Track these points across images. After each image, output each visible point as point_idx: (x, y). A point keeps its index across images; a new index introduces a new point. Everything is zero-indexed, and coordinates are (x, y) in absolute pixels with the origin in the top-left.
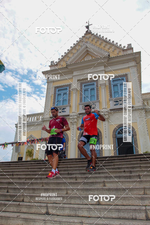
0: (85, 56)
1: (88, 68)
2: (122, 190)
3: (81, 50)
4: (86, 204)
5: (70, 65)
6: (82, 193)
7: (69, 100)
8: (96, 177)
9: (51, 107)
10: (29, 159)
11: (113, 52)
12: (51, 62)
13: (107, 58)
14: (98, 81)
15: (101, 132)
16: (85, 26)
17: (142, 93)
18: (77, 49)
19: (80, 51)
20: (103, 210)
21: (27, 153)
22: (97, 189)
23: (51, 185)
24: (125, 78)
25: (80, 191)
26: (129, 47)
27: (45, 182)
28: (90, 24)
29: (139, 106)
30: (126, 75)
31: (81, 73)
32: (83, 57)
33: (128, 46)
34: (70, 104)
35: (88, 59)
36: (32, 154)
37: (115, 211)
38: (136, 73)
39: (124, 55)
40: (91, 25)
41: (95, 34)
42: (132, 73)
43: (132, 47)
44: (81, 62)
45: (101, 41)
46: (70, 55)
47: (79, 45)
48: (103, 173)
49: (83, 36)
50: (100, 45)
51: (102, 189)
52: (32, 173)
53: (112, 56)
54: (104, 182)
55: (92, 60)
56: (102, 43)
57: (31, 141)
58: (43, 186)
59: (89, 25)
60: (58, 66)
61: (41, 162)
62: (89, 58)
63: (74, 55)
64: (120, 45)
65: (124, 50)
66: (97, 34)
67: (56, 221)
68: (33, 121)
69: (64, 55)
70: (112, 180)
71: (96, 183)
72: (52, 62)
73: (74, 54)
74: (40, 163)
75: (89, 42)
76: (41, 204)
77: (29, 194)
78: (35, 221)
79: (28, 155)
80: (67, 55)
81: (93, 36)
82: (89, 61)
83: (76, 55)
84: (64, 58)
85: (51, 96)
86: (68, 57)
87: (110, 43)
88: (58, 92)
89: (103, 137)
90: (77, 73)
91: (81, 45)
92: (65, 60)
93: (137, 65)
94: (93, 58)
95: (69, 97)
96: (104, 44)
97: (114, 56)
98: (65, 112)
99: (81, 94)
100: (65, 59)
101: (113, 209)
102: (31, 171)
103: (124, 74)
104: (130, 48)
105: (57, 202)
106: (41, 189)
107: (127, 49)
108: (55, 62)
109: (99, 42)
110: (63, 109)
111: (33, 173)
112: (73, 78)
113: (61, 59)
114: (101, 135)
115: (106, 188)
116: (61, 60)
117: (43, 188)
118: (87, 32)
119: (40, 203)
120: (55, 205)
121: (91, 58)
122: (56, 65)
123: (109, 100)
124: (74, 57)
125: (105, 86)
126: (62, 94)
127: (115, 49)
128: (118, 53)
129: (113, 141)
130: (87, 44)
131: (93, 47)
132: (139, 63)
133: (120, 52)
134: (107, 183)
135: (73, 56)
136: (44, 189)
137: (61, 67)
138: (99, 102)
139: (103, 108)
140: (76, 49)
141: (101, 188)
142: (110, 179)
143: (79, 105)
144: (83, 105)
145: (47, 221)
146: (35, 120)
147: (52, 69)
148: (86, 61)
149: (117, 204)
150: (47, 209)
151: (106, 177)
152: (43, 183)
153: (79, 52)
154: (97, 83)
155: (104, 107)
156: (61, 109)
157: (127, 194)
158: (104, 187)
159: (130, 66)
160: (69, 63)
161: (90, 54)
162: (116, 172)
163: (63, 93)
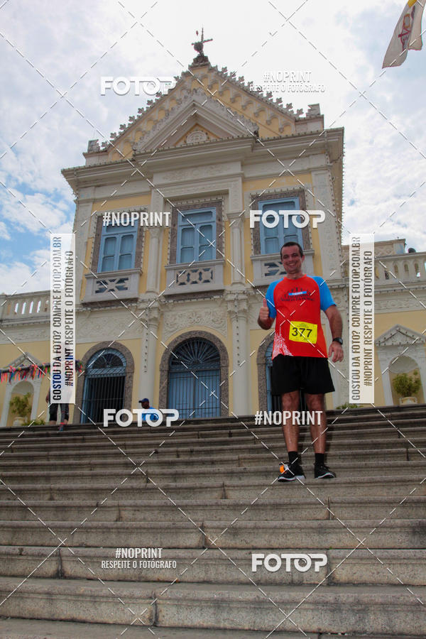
0: (190, 131)
1: (196, 167)
2: (269, 507)
3: (177, 111)
4: (169, 548)
5: (145, 155)
6: (161, 516)
7: (139, 255)
8: (202, 473)
9: (87, 273)
10: (18, 422)
11: (269, 125)
12: (90, 142)
13: (249, 142)
14: (223, 203)
15: (224, 350)
16: (192, 44)
17: (343, 244)
18: (167, 108)
19: (173, 117)
20: (214, 563)
21: (12, 404)
22: (203, 506)
23: (75, 496)
24: (296, 201)
25: (156, 512)
26: (313, 112)
27: (58, 486)
28: (205, 39)
29: (334, 280)
30: (301, 193)
31: (176, 181)
32: (183, 134)
33: (309, 110)
34: (139, 266)
35: (197, 141)
36: (27, 408)
37: (246, 565)
38: (329, 188)
39: (299, 135)
40: (208, 41)
41: (220, 70)
42: (316, 185)
43: (321, 114)
44: (176, 149)
45: (236, 91)
46: (145, 126)
47: (173, 99)
48: (222, 462)
49: (185, 71)
50: (233, 101)
51: (217, 505)
52: (22, 463)
53: (264, 134)
54: (223, 486)
55: (208, 144)
56: (237, 96)
57: (22, 370)
58: (51, 499)
59: (203, 41)
60: (110, 156)
61: (50, 432)
62: (199, 137)
63: (158, 125)
64: (289, 106)
65: (298, 121)
66: (225, 69)
67: (82, 595)
68: (31, 312)
69: (129, 124)
70: (245, 481)
71: (202, 489)
72: (92, 144)
73: (157, 122)
74: (48, 435)
75: (202, 91)
76: (42, 548)
77: (8, 523)
78: (22, 598)
79: (14, 412)
80: (135, 124)
81: (213, 74)
82: (199, 146)
83: (162, 127)
84: (129, 134)
85: (87, 242)
86: (139, 130)
87: (260, 99)
88: (107, 231)
89: (230, 364)
90: (164, 178)
91: (178, 98)
92: (132, 140)
93: (332, 166)
94: (212, 138)
95: (139, 246)
96: (244, 99)
97: (272, 136)
98: (127, 289)
99: (173, 242)
100: (130, 136)
101: (242, 559)
102: (19, 458)
103: (297, 188)
104: (315, 115)
105: (88, 544)
106: (45, 509)
107: (308, 120)
108: (100, 145)
109: (231, 94)
110: (121, 281)
111: (25, 463)
112: (153, 192)
113: (118, 135)
114: (226, 358)
115: (227, 502)
116: (118, 138)
117: (51, 503)
118: (196, 60)
119: (42, 546)
120: (81, 550)
121: (205, 138)
122: (102, 152)
123: (252, 260)
124: (155, 133)
125: (242, 220)
126: (119, 238)
127: (274, 117)
128: (283, 129)
129: (259, 376)
130: (195, 97)
131: (211, 106)
132: (339, 161)
133: (287, 125)
134: (230, 488)
135: (154, 128)
136: (53, 507)
137: (119, 160)
138: (224, 264)
139: (232, 282)
140: (162, 109)
141: (214, 502)
142: (240, 479)
143: (167, 270)
144: (177, 272)
145: (58, 596)
146: (39, 309)
147: (92, 164)
148: (190, 146)
149: (255, 545)
150: (61, 562)
151: (231, 474)
152: (51, 489)
153: (171, 117)
154: (220, 211)
155: (237, 279)
156: (114, 281)
157: (283, 519)
158: (223, 501)
159: (312, 166)
160: (140, 148)
161: (202, 127)
162: (259, 460)
163: (122, 236)
